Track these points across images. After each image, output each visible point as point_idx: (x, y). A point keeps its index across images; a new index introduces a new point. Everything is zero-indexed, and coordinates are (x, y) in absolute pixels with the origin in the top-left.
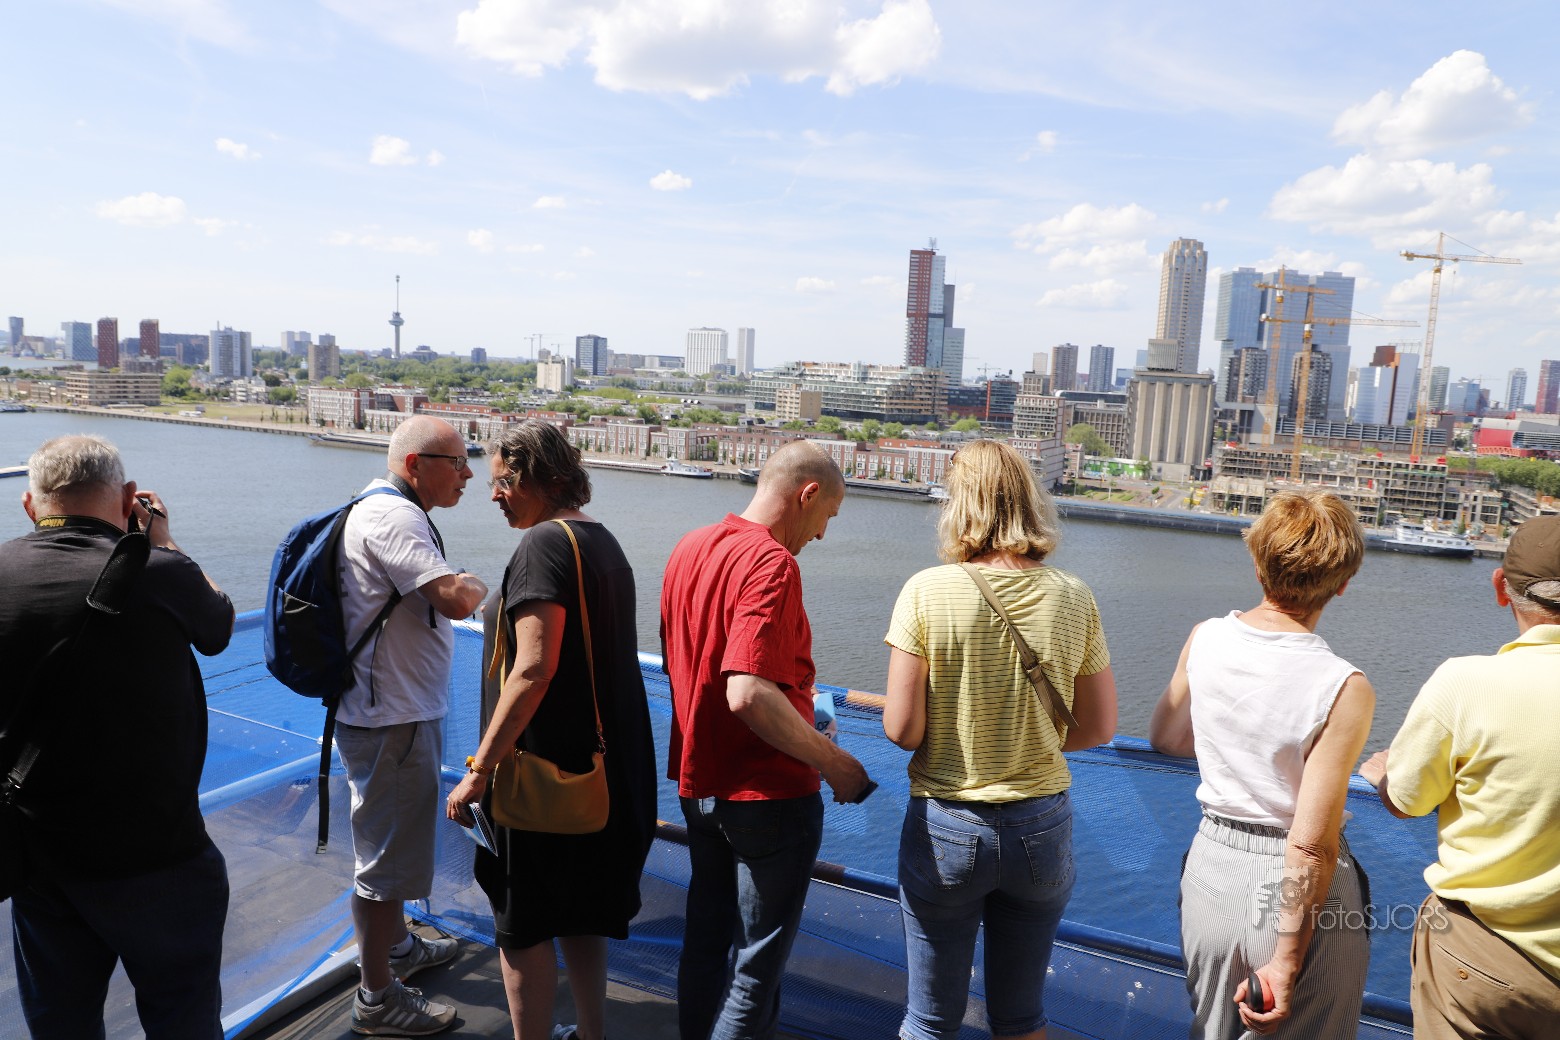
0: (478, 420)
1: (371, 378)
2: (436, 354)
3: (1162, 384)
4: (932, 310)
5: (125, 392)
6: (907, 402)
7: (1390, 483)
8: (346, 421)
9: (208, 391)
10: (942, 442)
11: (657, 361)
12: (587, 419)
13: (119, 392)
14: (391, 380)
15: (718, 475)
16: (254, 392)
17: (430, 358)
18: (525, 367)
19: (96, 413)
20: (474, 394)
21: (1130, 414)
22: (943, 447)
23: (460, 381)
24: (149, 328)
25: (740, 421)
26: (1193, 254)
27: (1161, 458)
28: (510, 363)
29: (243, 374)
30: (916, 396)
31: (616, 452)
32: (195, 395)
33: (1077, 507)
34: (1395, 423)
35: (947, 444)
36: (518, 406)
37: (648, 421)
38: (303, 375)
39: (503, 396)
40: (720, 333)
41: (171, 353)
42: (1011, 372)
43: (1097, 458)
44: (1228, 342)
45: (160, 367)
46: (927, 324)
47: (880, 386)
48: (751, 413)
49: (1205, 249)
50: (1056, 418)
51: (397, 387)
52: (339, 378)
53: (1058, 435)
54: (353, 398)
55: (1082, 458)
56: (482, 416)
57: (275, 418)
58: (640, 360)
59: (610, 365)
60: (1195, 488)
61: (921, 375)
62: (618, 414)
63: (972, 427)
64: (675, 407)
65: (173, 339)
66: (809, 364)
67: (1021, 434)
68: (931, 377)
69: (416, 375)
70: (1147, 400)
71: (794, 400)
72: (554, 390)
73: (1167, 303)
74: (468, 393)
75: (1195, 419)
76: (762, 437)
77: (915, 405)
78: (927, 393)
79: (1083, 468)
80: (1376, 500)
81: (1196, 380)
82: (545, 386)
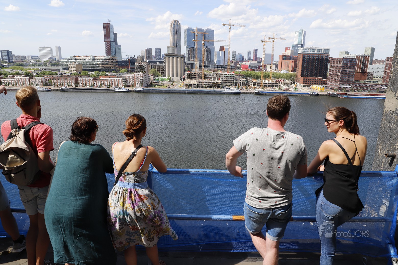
3: (172, 57)
4: (111, 40)
6: (107, 65)
7: (223, 78)
10: (117, 76)
11: (30, 58)
12: (7, 76)
15: (53, 90)
21: (164, 65)
22: (117, 77)
25: (58, 74)
26: (177, 24)
27: (173, 76)
30: (109, 64)
31: (19, 86)
33: (153, 90)
34: (225, 64)
35: (118, 76)
37: (28, 76)
40: (50, 48)
42: (134, 56)
43: (158, 77)
44: (187, 46)
46: (110, 44)
47: (99, 61)
48: (62, 71)
49: (180, 23)
50: (146, 68)
53: (147, 72)
55: (154, 77)
58: (25, 57)
59: (14, 59)
60: (181, 83)
61: (110, 58)
62: (18, 74)
63: (125, 71)
66: (77, 56)
67: (137, 72)
68: (112, 58)
70: (168, 62)
71: (74, 67)
73: (172, 37)
75: (180, 66)
76: (65, 78)
77: (109, 66)
78: (112, 63)
79: (154, 80)
80: (221, 82)
81: (179, 56)
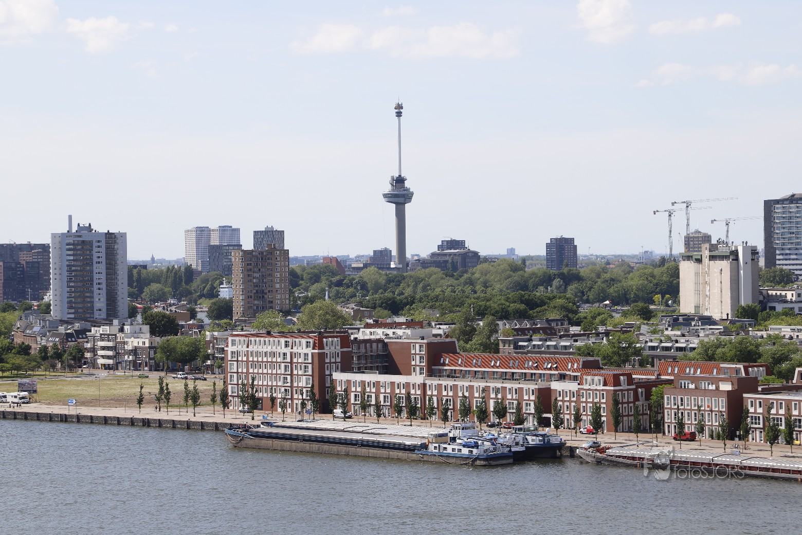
0: (556, 386)
1: (348, 310)
2: (476, 254)
8: (297, 397)
9: (45, 350)
14: (386, 312)
16: (129, 347)
17: (464, 264)
18: (657, 271)
20: (549, 332)
23: (523, 307)
28: (626, 266)
29: (111, 313)
32: (19, 359)
36: (638, 352)
38: (223, 311)
39: (607, 334)
52: (287, 313)
54: (310, 351)
56: (562, 377)
69: (436, 298)
72: (716, 316)
74: (536, 331)
82: (697, 307)
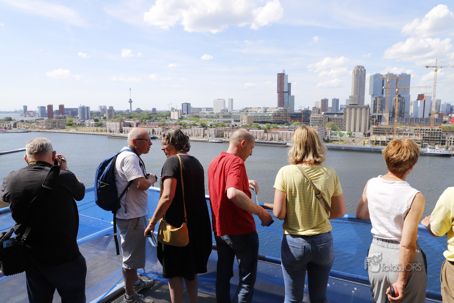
0: (155, 129)
1: (124, 118)
2: (142, 110)
3: (354, 109)
4: (285, 91)
5: (55, 125)
6: (278, 118)
7: (424, 135)
8: (117, 131)
9: (78, 124)
10: (289, 129)
11: (205, 109)
12: (186, 127)
13: (54, 125)
14: (129, 118)
15: (224, 141)
16: (91, 123)
17: (140, 112)
18: (167, 113)
19: (48, 132)
20: (153, 121)
21: (344, 118)
22: (290, 130)
23: (149, 118)
24: (61, 107)
25: (230, 125)
26: (361, 70)
27: (355, 131)
28: (163, 112)
29: (88, 119)
30: (281, 116)
31: (195, 136)
32: (75, 125)
33: (330, 146)
34: (425, 117)
35: (291, 129)
36: (166, 124)
37: (203, 127)
38: (105, 118)
39: (161, 121)
40: (223, 100)
41: (68, 114)
42: (309, 108)
43: (336, 132)
44: (373, 95)
45: (65, 118)
46: (283, 95)
47: (270, 113)
48: (233, 123)
49: (365, 68)
50: (323, 120)
51: (130, 120)
52: (115, 119)
53: (324, 125)
54: (119, 124)
55: (331, 132)
56: (155, 128)
57: (97, 131)
58: (200, 109)
59: (192, 111)
60: (365, 139)
61: (282, 110)
62: (195, 125)
63: (298, 124)
64: (211, 122)
65: (68, 109)
66: (249, 108)
67: (312, 125)
68: (285, 110)
69: (137, 117)
70: (350, 114)
71: (245, 119)
72: (176, 119)
73: (354, 85)
74: (151, 121)
75: (364, 119)
77: (281, 118)
78: (284, 115)
79: (331, 135)
80: (420, 140)
81: (364, 107)
82: (173, 118)
